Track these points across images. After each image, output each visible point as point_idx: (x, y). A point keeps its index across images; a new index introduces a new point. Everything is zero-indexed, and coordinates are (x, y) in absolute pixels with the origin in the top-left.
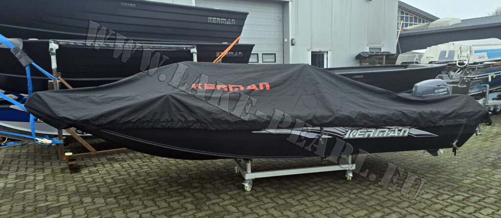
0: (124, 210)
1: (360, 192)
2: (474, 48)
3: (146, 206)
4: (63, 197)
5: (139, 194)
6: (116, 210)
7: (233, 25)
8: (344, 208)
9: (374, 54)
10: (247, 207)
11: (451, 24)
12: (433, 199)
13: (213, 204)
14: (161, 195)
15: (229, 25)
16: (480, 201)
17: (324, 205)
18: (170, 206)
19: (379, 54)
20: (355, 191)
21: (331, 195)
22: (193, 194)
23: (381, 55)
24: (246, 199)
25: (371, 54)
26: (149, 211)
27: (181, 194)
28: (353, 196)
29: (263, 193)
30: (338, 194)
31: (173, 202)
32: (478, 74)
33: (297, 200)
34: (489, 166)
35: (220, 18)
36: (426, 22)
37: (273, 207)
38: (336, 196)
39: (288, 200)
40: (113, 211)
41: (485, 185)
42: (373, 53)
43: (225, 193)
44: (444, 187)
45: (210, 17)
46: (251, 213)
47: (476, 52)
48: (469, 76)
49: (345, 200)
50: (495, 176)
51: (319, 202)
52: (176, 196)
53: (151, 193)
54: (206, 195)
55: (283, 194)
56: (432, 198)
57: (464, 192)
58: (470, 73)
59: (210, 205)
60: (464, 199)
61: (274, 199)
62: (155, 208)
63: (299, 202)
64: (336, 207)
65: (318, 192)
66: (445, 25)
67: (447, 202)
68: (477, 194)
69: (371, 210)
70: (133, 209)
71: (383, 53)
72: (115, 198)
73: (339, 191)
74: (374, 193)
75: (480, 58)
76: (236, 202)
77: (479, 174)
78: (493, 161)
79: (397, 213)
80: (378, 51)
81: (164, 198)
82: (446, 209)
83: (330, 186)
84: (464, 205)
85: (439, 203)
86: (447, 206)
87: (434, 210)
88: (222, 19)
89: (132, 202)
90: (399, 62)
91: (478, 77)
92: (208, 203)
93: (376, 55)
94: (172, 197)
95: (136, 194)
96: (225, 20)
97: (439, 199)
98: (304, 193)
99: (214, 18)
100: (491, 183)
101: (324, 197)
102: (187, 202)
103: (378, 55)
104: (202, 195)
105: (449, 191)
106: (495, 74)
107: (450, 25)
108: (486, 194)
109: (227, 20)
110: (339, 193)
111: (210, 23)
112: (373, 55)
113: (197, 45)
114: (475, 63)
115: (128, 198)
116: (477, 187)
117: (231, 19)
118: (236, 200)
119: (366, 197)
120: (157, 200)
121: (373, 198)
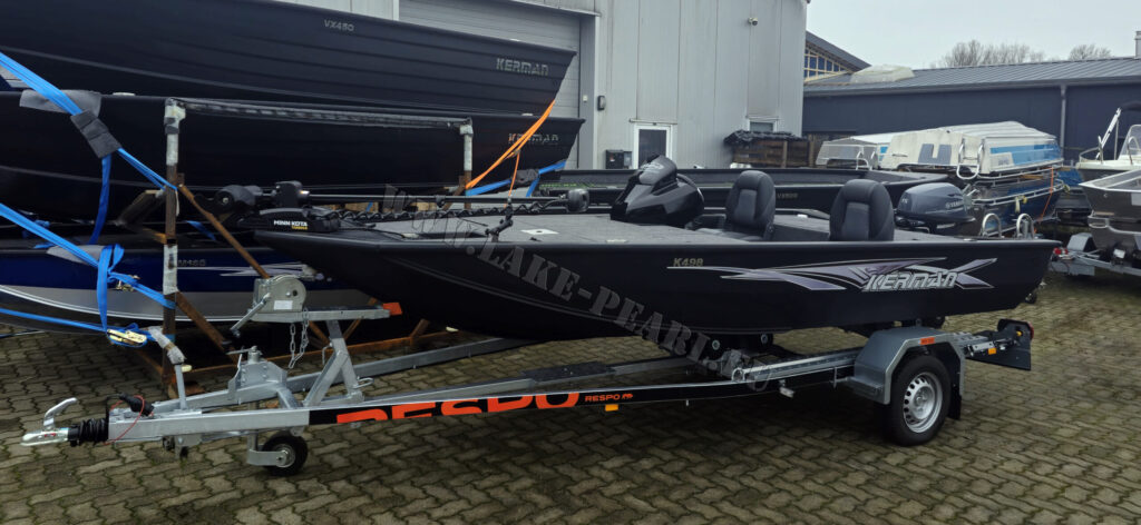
0: (390, 510)
1: (878, 459)
2: (990, 144)
3: (437, 500)
4: (213, 480)
5: (399, 470)
6: (375, 510)
7: (545, 77)
8: (871, 497)
9: (763, 135)
10: (667, 498)
11: (894, 77)
12: (1028, 474)
13: (589, 492)
14: (455, 471)
15: (535, 75)
16: (1115, 475)
17: (827, 492)
18: (494, 499)
19: (771, 136)
20: (868, 457)
21: (827, 469)
22: (524, 467)
23: (777, 139)
24: (655, 481)
25: (756, 135)
26: (453, 511)
27: (497, 469)
28: (869, 469)
29: (682, 464)
30: (839, 466)
31: (492, 487)
32: (996, 196)
33: (764, 481)
34: (1083, 396)
35: (521, 60)
36: (842, 69)
37: (724, 499)
38: (836, 470)
39: (746, 481)
40: (367, 513)
41: (1101, 439)
42: (759, 133)
43: (596, 464)
44: (1031, 445)
45: (501, 57)
46: (686, 515)
47: (994, 151)
48: (979, 199)
49: (860, 479)
50: (1109, 420)
51: (809, 485)
52: (490, 474)
53: (425, 468)
54: (556, 471)
55: (725, 467)
56: (1024, 470)
57: (1074, 456)
58: (982, 193)
59: (584, 496)
60: (1084, 472)
61: (714, 479)
62: (462, 505)
63: (772, 485)
64: (853, 496)
65: (795, 460)
66: (884, 80)
67: (1058, 480)
68: (1101, 461)
69: (928, 501)
70: (411, 507)
71: (778, 134)
72: (348, 479)
73: (835, 456)
74: (907, 462)
75: (1001, 163)
76: (634, 486)
77: (1079, 416)
78: (1084, 385)
79: (980, 508)
80: (767, 129)
81: (464, 477)
82: (1066, 495)
83: (811, 446)
84: (1092, 486)
85: (1045, 483)
86: (1063, 490)
87: (1044, 498)
88: (524, 63)
89: (396, 489)
90: (823, 159)
91: (997, 201)
92: (576, 489)
93: (766, 139)
94: (483, 477)
95: (393, 470)
96: (529, 65)
97: (1039, 472)
98: (766, 463)
99: (508, 61)
100: (1111, 435)
101: (815, 472)
102: (526, 489)
103: (770, 139)
104: (547, 471)
105: (1046, 454)
106: (1027, 196)
107: (894, 79)
108: (1117, 460)
109: (534, 66)
110: (839, 462)
111: (500, 71)
112: (761, 139)
113: (473, 118)
114: (993, 174)
115: (378, 479)
116: (1092, 446)
117: (541, 63)
118: (633, 482)
119: (899, 472)
120: (453, 483)
121: (914, 472)
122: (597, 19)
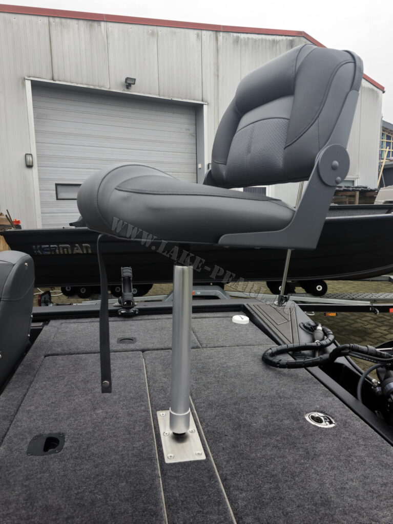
23: (353, 190)
71: (356, 188)
80: (349, 185)
90: (379, 200)
93: (344, 190)
112: (340, 191)
122: (205, 107)
